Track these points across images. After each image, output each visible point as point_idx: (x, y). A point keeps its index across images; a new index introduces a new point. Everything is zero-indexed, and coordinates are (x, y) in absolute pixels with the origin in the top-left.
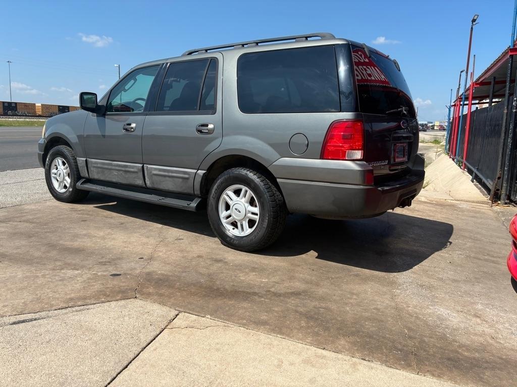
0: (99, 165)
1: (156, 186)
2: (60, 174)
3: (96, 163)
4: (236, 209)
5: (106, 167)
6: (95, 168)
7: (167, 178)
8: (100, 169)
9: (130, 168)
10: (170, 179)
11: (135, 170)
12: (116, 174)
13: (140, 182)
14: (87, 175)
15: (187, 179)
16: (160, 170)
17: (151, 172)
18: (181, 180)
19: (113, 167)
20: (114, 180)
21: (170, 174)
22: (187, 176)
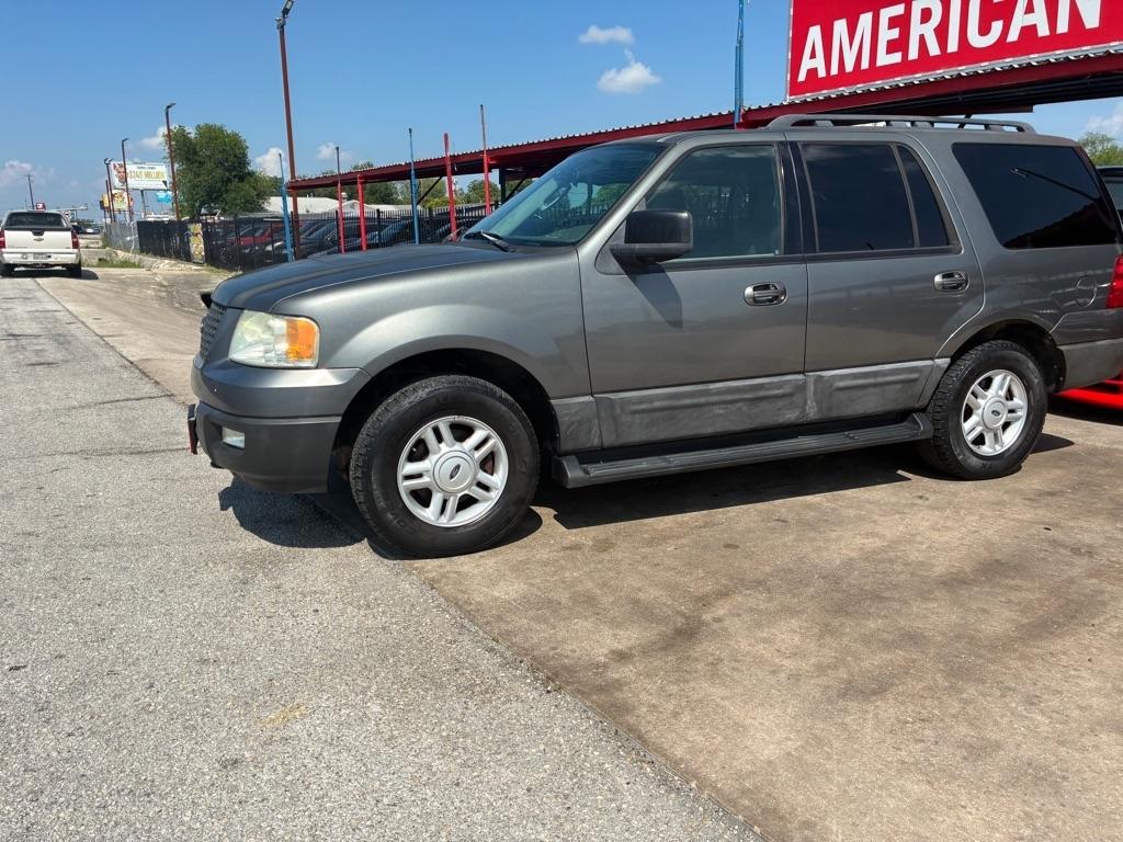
0: (657, 404)
1: (835, 414)
2: (458, 467)
3: (641, 400)
4: (993, 412)
5: (688, 401)
6: (637, 416)
7: (871, 390)
8: (658, 414)
9: (770, 389)
10: (878, 390)
11: (787, 389)
12: (721, 412)
13: (791, 416)
14: (596, 442)
15: (915, 380)
16: (855, 376)
17: (831, 386)
18: (899, 386)
19: (715, 399)
20: (709, 430)
21: (880, 380)
22: (915, 376)
